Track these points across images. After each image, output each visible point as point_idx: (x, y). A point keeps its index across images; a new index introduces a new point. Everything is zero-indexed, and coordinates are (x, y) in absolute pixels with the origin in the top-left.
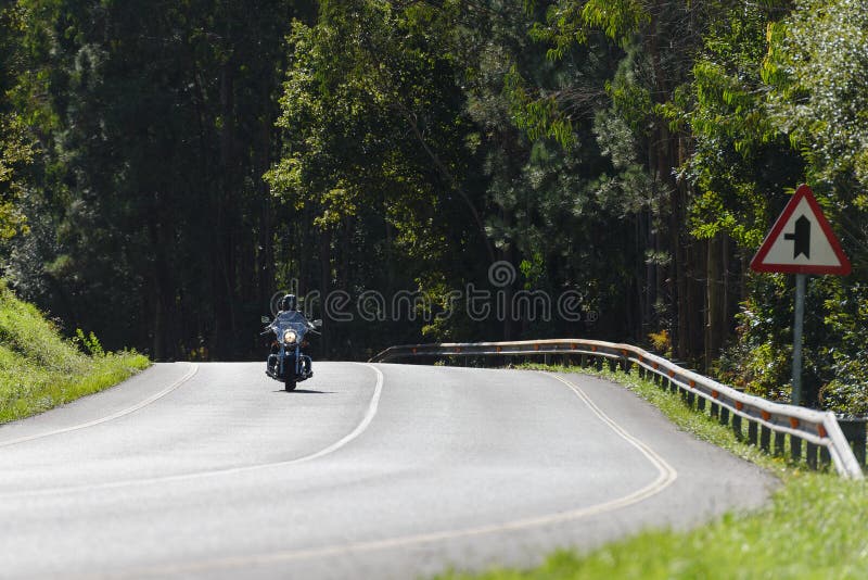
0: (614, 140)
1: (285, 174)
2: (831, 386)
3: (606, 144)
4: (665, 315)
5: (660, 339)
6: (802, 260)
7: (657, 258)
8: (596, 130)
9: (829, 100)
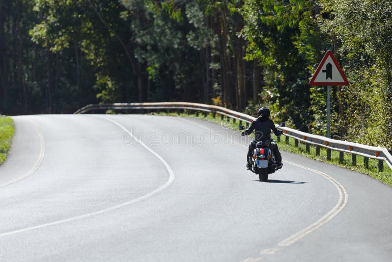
0: (195, 16)
1: (39, 31)
2: (313, 123)
3: (191, 18)
4: (219, 91)
5: (216, 101)
6: (329, 80)
7: (214, 66)
8: (187, 12)
9: (342, 18)
